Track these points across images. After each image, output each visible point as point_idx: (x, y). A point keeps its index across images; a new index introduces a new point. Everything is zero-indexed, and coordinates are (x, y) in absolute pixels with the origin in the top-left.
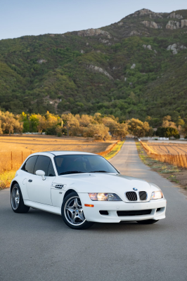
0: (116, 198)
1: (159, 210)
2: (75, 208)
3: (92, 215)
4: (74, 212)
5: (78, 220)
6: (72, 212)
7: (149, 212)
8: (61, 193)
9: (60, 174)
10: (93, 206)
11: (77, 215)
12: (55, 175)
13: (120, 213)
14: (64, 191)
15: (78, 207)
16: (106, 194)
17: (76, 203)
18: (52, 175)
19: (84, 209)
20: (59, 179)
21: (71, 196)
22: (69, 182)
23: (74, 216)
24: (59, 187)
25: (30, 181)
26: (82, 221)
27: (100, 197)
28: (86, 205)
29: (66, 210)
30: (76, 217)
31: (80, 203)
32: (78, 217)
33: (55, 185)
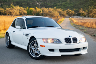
0: (59, 41)
2: (35, 47)
3: (44, 52)
4: (34, 50)
5: (36, 54)
6: (33, 49)
8: (28, 38)
9: (28, 28)
10: (45, 46)
11: (36, 51)
12: (25, 29)
15: (37, 47)
16: (53, 39)
17: (35, 44)
19: (40, 48)
20: (27, 31)
22: (32, 32)
23: (34, 52)
24: (27, 35)
25: (14, 32)
26: (39, 55)
27: (49, 41)
28: (41, 46)
29: (30, 48)
30: (35, 52)
31: (38, 45)
32: (37, 52)
33: (25, 34)
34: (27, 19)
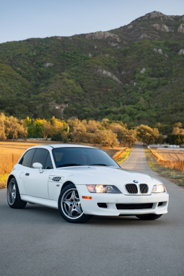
0: (115, 190)
1: (161, 204)
2: (72, 200)
3: (90, 208)
4: (71, 205)
5: (75, 214)
6: (69, 205)
7: (150, 206)
8: (58, 186)
9: (58, 166)
10: (91, 198)
11: (74, 208)
12: (53, 168)
13: (120, 206)
14: (61, 183)
15: (76, 200)
16: (105, 186)
17: (73, 196)
18: (50, 167)
19: (82, 202)
20: (56, 172)
21: (68, 188)
22: (66, 174)
23: (71, 209)
24: (57, 179)
25: (27, 174)
26: (79, 215)
27: (99, 189)
28: (83, 197)
29: (63, 203)
30: (73, 210)
31: (78, 196)
32: (75, 210)
33: (52, 177)
34: (54, 150)
